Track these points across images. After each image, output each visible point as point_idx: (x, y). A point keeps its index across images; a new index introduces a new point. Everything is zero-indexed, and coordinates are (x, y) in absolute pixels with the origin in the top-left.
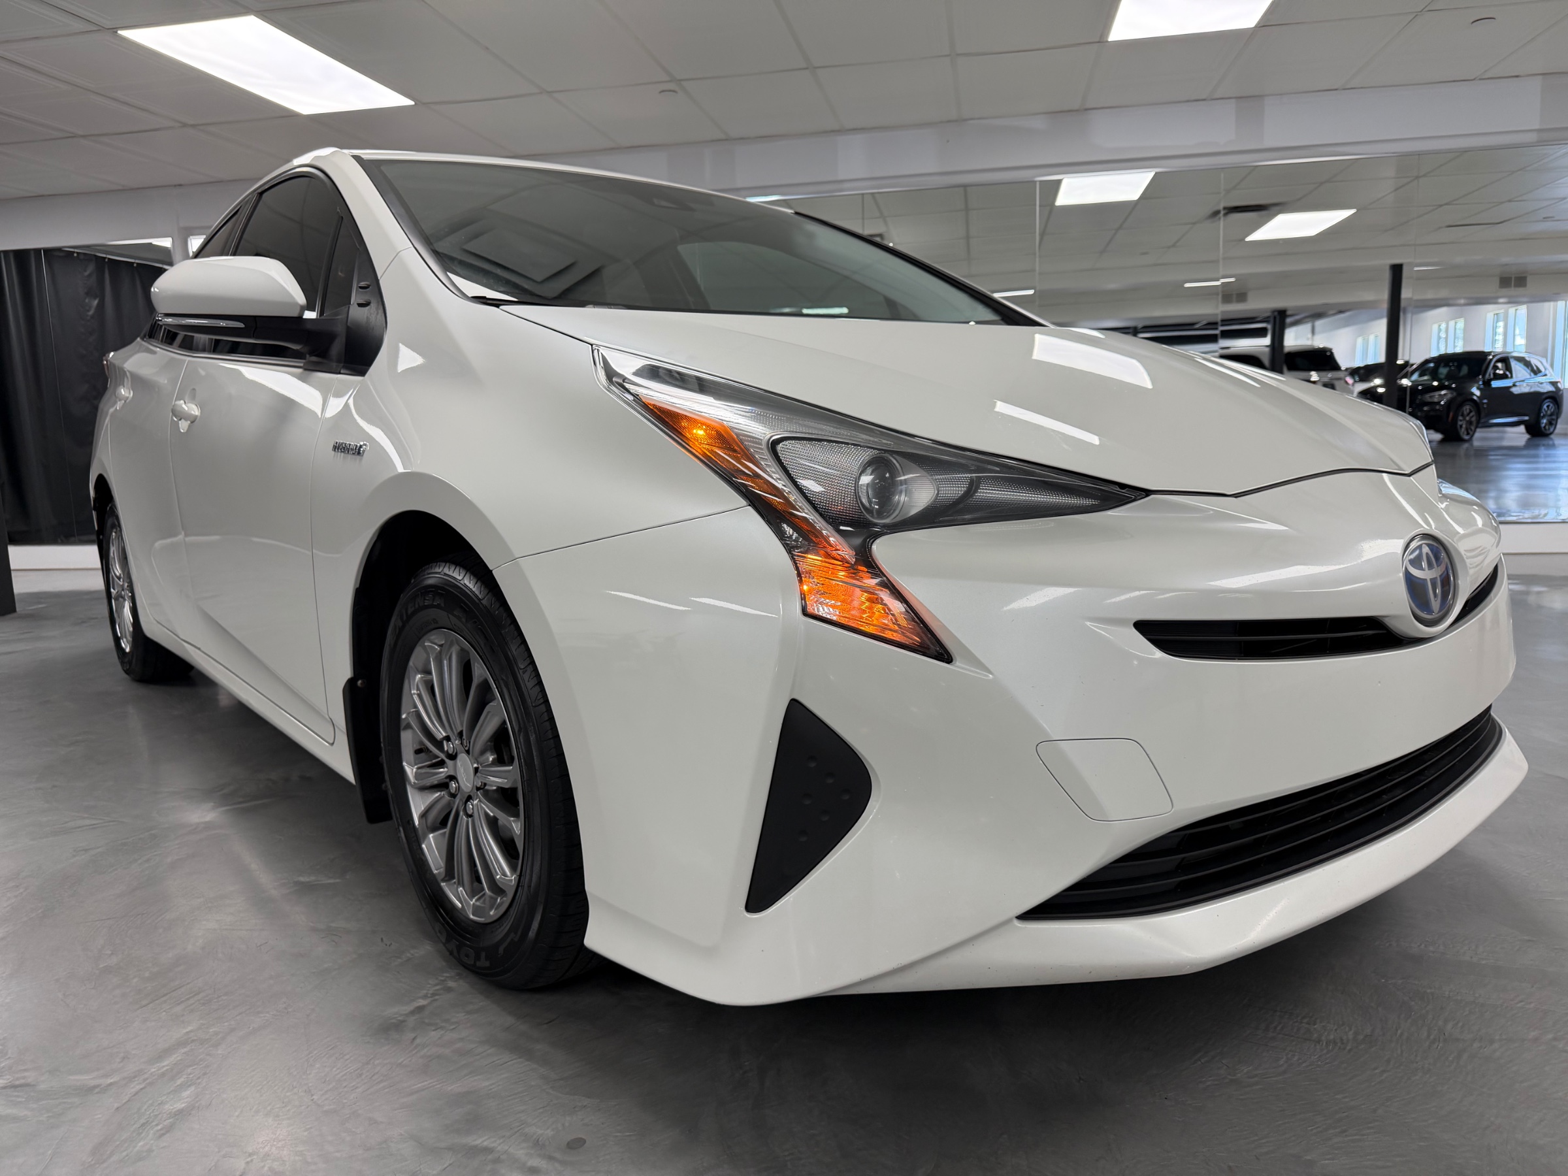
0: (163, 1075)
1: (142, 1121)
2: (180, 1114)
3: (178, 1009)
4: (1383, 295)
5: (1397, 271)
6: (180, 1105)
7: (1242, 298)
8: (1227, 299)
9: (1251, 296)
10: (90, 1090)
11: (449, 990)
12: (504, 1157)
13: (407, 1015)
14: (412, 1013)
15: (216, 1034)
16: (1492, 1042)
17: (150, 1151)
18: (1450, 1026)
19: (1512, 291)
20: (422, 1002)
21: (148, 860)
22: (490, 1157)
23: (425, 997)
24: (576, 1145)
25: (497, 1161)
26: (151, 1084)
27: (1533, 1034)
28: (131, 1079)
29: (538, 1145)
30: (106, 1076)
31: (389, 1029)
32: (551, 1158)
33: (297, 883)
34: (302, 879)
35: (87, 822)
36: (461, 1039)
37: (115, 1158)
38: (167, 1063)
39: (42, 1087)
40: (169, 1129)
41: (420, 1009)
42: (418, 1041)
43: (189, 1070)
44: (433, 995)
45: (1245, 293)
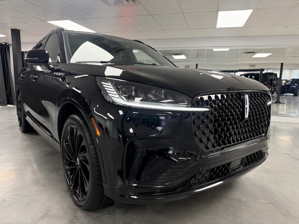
0: (36, 195)
1: (33, 201)
2: (38, 200)
4: (280, 67)
5: (282, 64)
6: (38, 199)
7: (254, 66)
8: (251, 66)
10: (26, 196)
15: (44, 190)
17: (33, 205)
18: (219, 206)
27: (231, 209)
28: (32, 195)
30: (29, 194)
37: (28, 205)
38: (37, 193)
39: (20, 195)
40: (36, 202)
45: (255, 66)
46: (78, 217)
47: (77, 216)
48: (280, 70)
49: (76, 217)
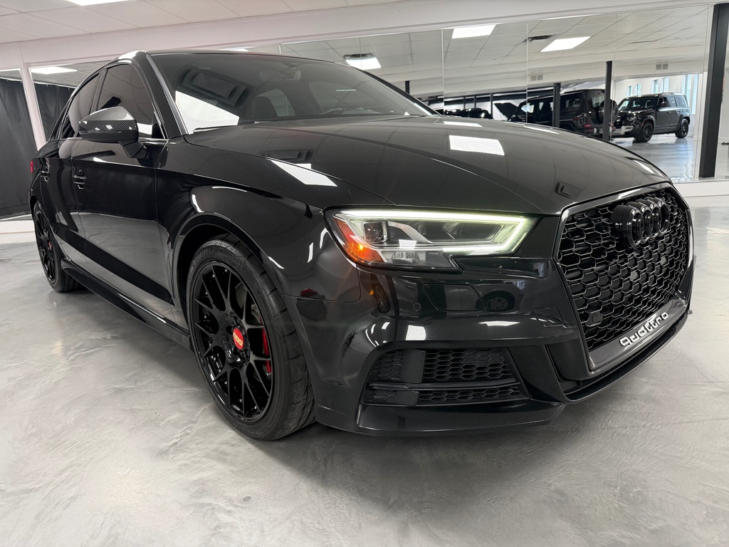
0: (63, 482)
1: (56, 503)
2: (72, 499)
3: (66, 451)
4: (604, 74)
5: (609, 64)
6: (71, 495)
7: (540, 77)
8: (533, 78)
9: (544, 76)
10: (31, 490)
11: (188, 434)
12: (216, 507)
13: (170, 447)
14: (172, 446)
15: (85, 461)
16: (626, 428)
17: (61, 516)
18: (610, 421)
19: (662, 71)
20: (176, 441)
21: (44, 381)
22: (210, 507)
23: (177, 438)
24: (247, 499)
25: (213, 509)
26: (57, 486)
27: (643, 423)
28: (48, 484)
29: (230, 501)
30: (37, 484)
31: (163, 454)
32: (237, 506)
33: (114, 389)
34: (117, 387)
35: (13, 365)
36: (195, 456)
37: (45, 520)
38: (64, 476)
39: (8, 491)
40: (68, 505)
41: (175, 443)
42: (175, 458)
43: (74, 478)
44: (181, 437)
45: (542, 76)
46: (222, 530)
47: (218, 527)
48: (605, 81)
49: (215, 528)
